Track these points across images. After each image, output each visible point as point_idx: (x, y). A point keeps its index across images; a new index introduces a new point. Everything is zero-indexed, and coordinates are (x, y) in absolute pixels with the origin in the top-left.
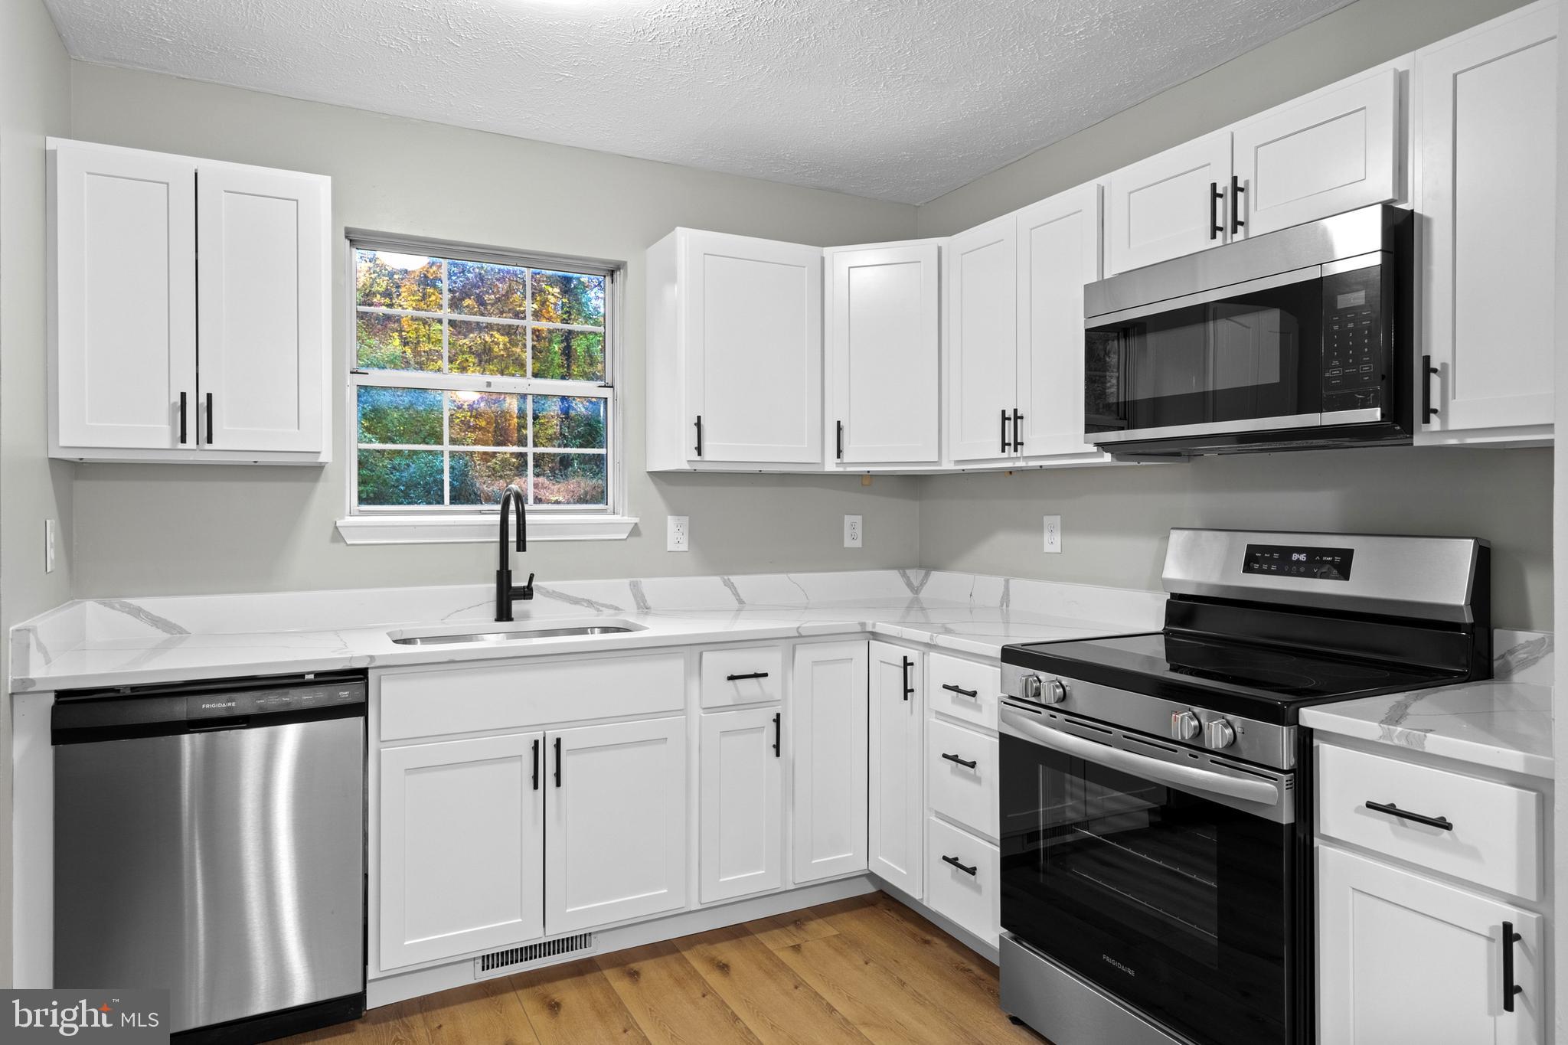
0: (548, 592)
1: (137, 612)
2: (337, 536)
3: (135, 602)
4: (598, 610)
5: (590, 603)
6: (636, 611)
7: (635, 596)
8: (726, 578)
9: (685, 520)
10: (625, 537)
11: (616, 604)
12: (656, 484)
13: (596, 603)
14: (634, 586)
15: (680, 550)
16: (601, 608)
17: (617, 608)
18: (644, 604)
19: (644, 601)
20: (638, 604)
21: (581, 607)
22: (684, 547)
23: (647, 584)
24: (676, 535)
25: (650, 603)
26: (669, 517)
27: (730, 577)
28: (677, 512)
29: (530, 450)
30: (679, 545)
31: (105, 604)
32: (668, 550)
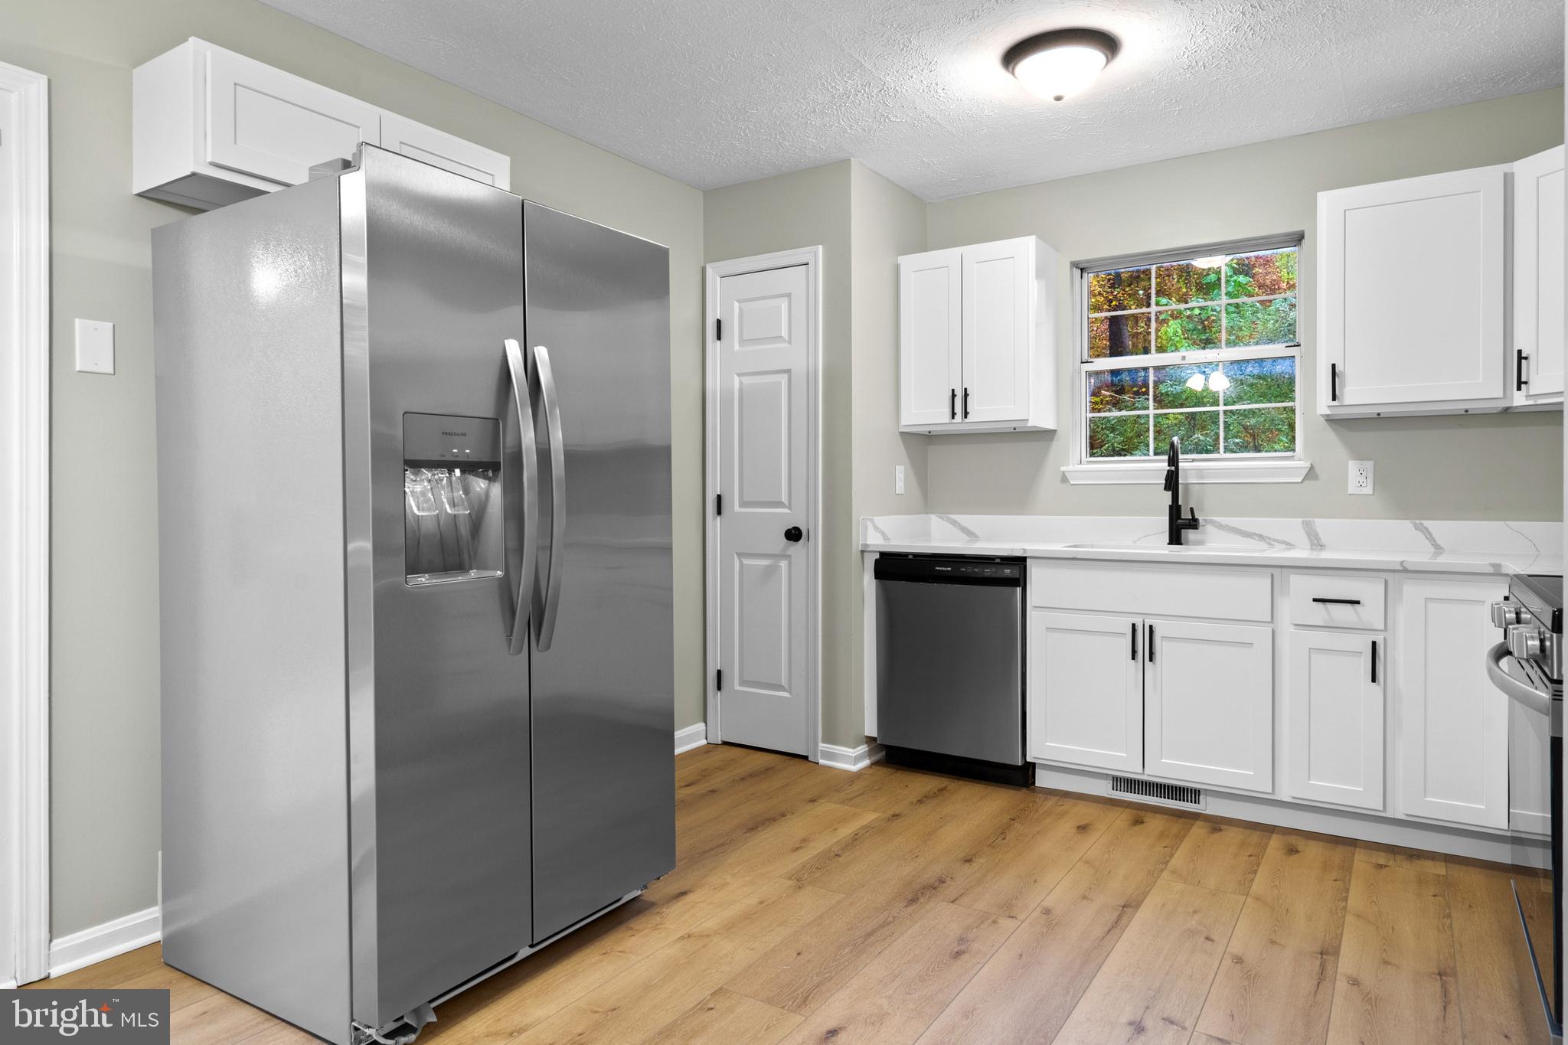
0: (1221, 525)
1: (954, 523)
2: (1064, 479)
3: (954, 517)
4: (1270, 544)
5: (1261, 537)
6: (1309, 547)
7: (1308, 534)
8: (1417, 521)
9: (1370, 464)
10: (1300, 480)
11: (1286, 540)
12: (1334, 430)
13: (1266, 537)
14: (1307, 524)
15: (1363, 493)
16: (1272, 543)
17: (1288, 544)
18: (1318, 542)
19: (1318, 539)
20: (1311, 540)
21: (1252, 540)
22: (1368, 490)
23: (1321, 525)
24: (1357, 478)
25: (1324, 541)
26: (1350, 462)
27: (1422, 522)
28: (1359, 456)
29: (1221, 408)
30: (1361, 488)
31: (940, 517)
32: (1349, 492)
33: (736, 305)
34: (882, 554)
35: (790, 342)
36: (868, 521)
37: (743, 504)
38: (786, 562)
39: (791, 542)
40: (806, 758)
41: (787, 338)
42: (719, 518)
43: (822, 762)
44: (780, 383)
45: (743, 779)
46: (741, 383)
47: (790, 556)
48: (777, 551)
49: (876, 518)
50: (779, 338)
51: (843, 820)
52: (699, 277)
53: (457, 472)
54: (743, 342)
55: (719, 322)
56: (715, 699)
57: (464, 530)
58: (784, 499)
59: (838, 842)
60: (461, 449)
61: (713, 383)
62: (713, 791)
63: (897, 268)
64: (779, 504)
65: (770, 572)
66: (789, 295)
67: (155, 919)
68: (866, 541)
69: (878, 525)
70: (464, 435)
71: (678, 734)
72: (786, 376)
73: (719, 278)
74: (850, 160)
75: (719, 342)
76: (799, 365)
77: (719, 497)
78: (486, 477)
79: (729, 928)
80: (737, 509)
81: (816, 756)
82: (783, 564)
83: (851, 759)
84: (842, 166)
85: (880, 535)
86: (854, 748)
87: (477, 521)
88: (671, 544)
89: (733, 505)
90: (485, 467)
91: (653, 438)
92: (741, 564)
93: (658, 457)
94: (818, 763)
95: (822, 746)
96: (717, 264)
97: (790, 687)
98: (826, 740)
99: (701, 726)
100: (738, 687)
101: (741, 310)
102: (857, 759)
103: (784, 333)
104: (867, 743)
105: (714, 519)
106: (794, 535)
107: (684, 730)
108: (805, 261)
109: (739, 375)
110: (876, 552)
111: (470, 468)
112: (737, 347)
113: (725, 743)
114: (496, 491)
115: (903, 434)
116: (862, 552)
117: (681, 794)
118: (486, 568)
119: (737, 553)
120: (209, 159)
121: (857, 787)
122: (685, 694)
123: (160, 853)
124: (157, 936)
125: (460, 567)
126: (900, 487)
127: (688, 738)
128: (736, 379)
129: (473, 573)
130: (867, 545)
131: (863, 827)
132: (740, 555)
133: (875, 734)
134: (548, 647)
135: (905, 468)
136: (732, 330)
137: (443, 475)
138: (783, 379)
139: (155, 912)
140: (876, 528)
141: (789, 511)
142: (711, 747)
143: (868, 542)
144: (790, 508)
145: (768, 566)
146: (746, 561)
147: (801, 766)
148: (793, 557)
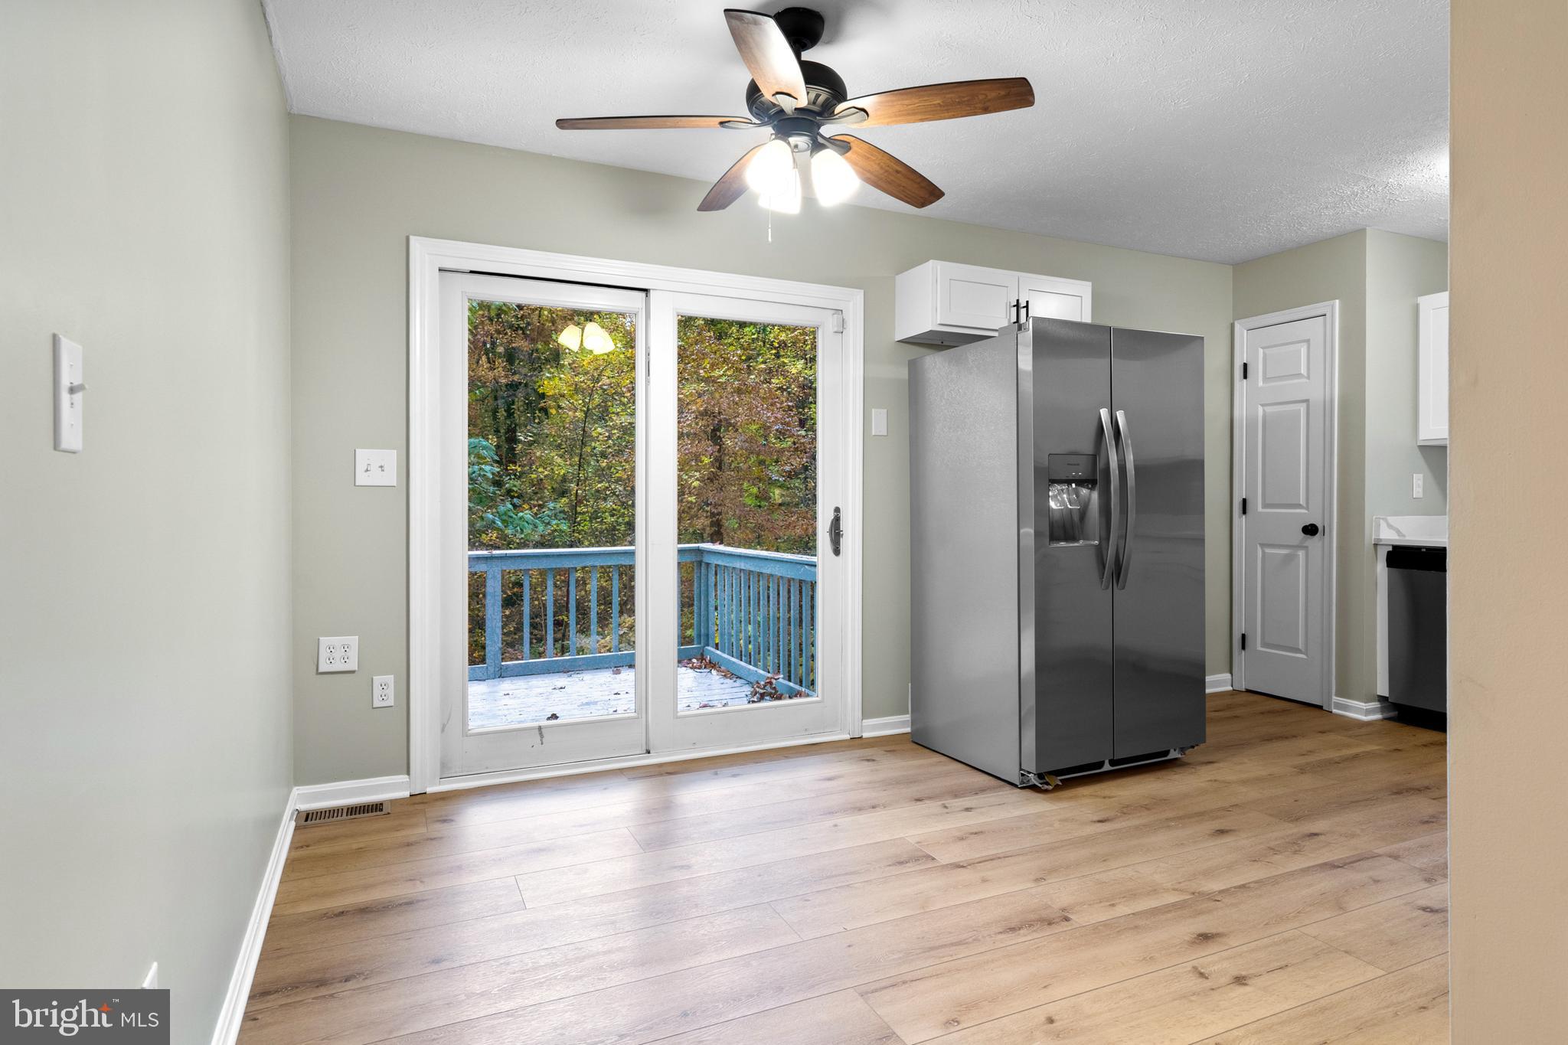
33: (1261, 351)
34: (1395, 547)
35: (1308, 378)
36: (1381, 521)
37: (1265, 506)
38: (1304, 552)
39: (1308, 536)
40: (1320, 707)
41: (1305, 374)
42: (1244, 517)
43: (1334, 711)
44: (1300, 410)
45: (1262, 713)
46: (1264, 410)
47: (1307, 547)
48: (1296, 543)
49: (1389, 518)
50: (1299, 375)
51: (1348, 746)
52: (1229, 331)
53: (1074, 485)
54: (1266, 379)
55: (1245, 365)
56: (1240, 657)
57: (1076, 518)
58: (1302, 502)
59: (1340, 756)
60: (1077, 473)
61: (1241, 412)
62: (1236, 717)
63: (1417, 306)
64: (1299, 506)
65: (1289, 559)
66: (1308, 341)
67: (908, 721)
68: (1379, 536)
69: (1392, 524)
70: (1078, 465)
71: (1208, 679)
72: (1305, 405)
73: (1245, 331)
74: (1365, 229)
75: (1245, 380)
76: (1316, 394)
77: (1244, 501)
78: (1088, 488)
79: (1244, 782)
80: (1260, 509)
81: (1330, 705)
82: (1301, 554)
83: (1362, 711)
84: (1355, 236)
85: (1394, 532)
86: (1365, 703)
87: (1083, 513)
88: (1204, 536)
89: (1257, 506)
90: (1088, 482)
91: (1190, 453)
92: (1264, 553)
93: (1194, 468)
94: (1331, 712)
95: (1335, 699)
96: (1243, 320)
97: (1307, 649)
98: (1339, 694)
99: (1228, 676)
100: (1259, 648)
101: (1264, 353)
102: (1368, 712)
103: (1303, 371)
104: (1379, 701)
105: (1240, 517)
106: (1310, 530)
107: (1212, 676)
108: (1323, 313)
109: (1262, 405)
110: (1390, 545)
111: (1080, 483)
112: (1261, 384)
113: (1248, 691)
114: (1095, 495)
115: (1420, 447)
116: (1376, 545)
117: (1209, 715)
118: (1088, 539)
119: (1260, 544)
120: (939, 322)
121: (1364, 730)
122: (1214, 649)
123: (910, 684)
124: (908, 730)
125: (1074, 539)
126: (1418, 492)
127: (1217, 682)
128: (1260, 409)
129: (1081, 542)
130: (1381, 540)
131: (1363, 752)
132: (1263, 545)
133: (1386, 694)
134: (1123, 588)
135: (1424, 476)
136: (1257, 371)
137: (1065, 487)
138: (1302, 408)
139: (907, 717)
140: (1390, 526)
141: (1306, 512)
142: (1235, 692)
143: (1381, 537)
144: (1307, 508)
145: (1286, 555)
146: (1268, 550)
147: (1317, 712)
148: (1310, 548)
